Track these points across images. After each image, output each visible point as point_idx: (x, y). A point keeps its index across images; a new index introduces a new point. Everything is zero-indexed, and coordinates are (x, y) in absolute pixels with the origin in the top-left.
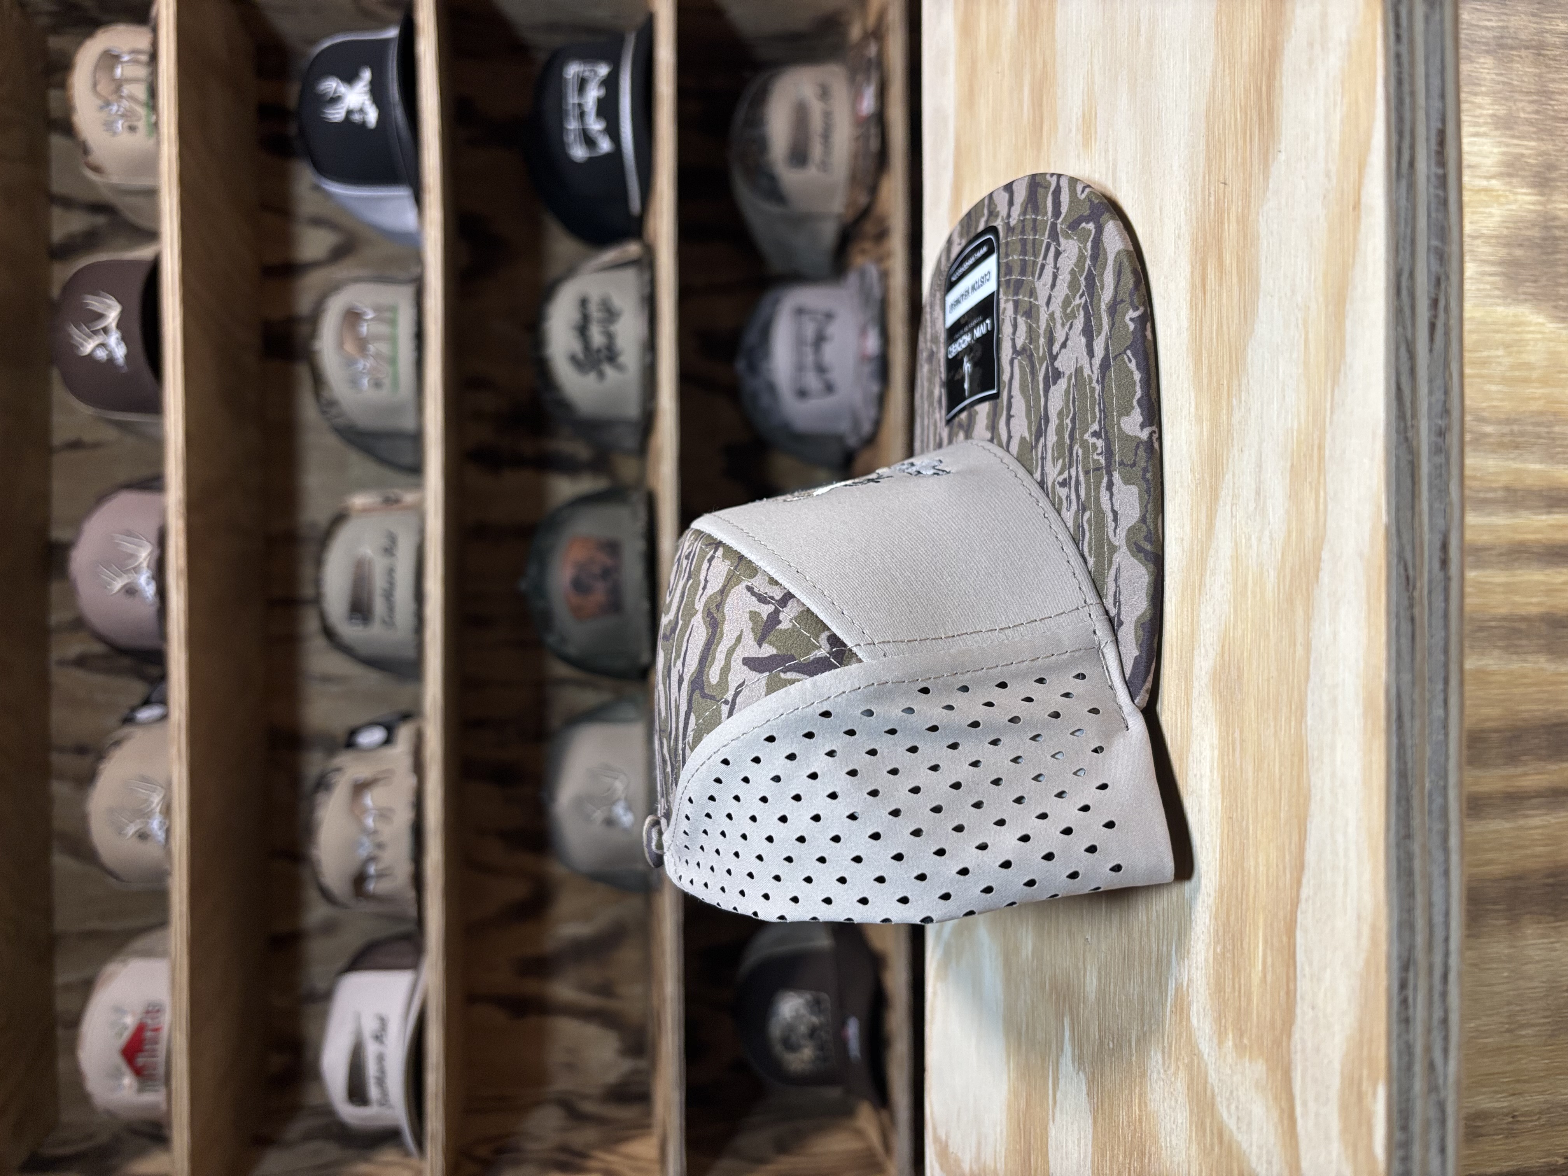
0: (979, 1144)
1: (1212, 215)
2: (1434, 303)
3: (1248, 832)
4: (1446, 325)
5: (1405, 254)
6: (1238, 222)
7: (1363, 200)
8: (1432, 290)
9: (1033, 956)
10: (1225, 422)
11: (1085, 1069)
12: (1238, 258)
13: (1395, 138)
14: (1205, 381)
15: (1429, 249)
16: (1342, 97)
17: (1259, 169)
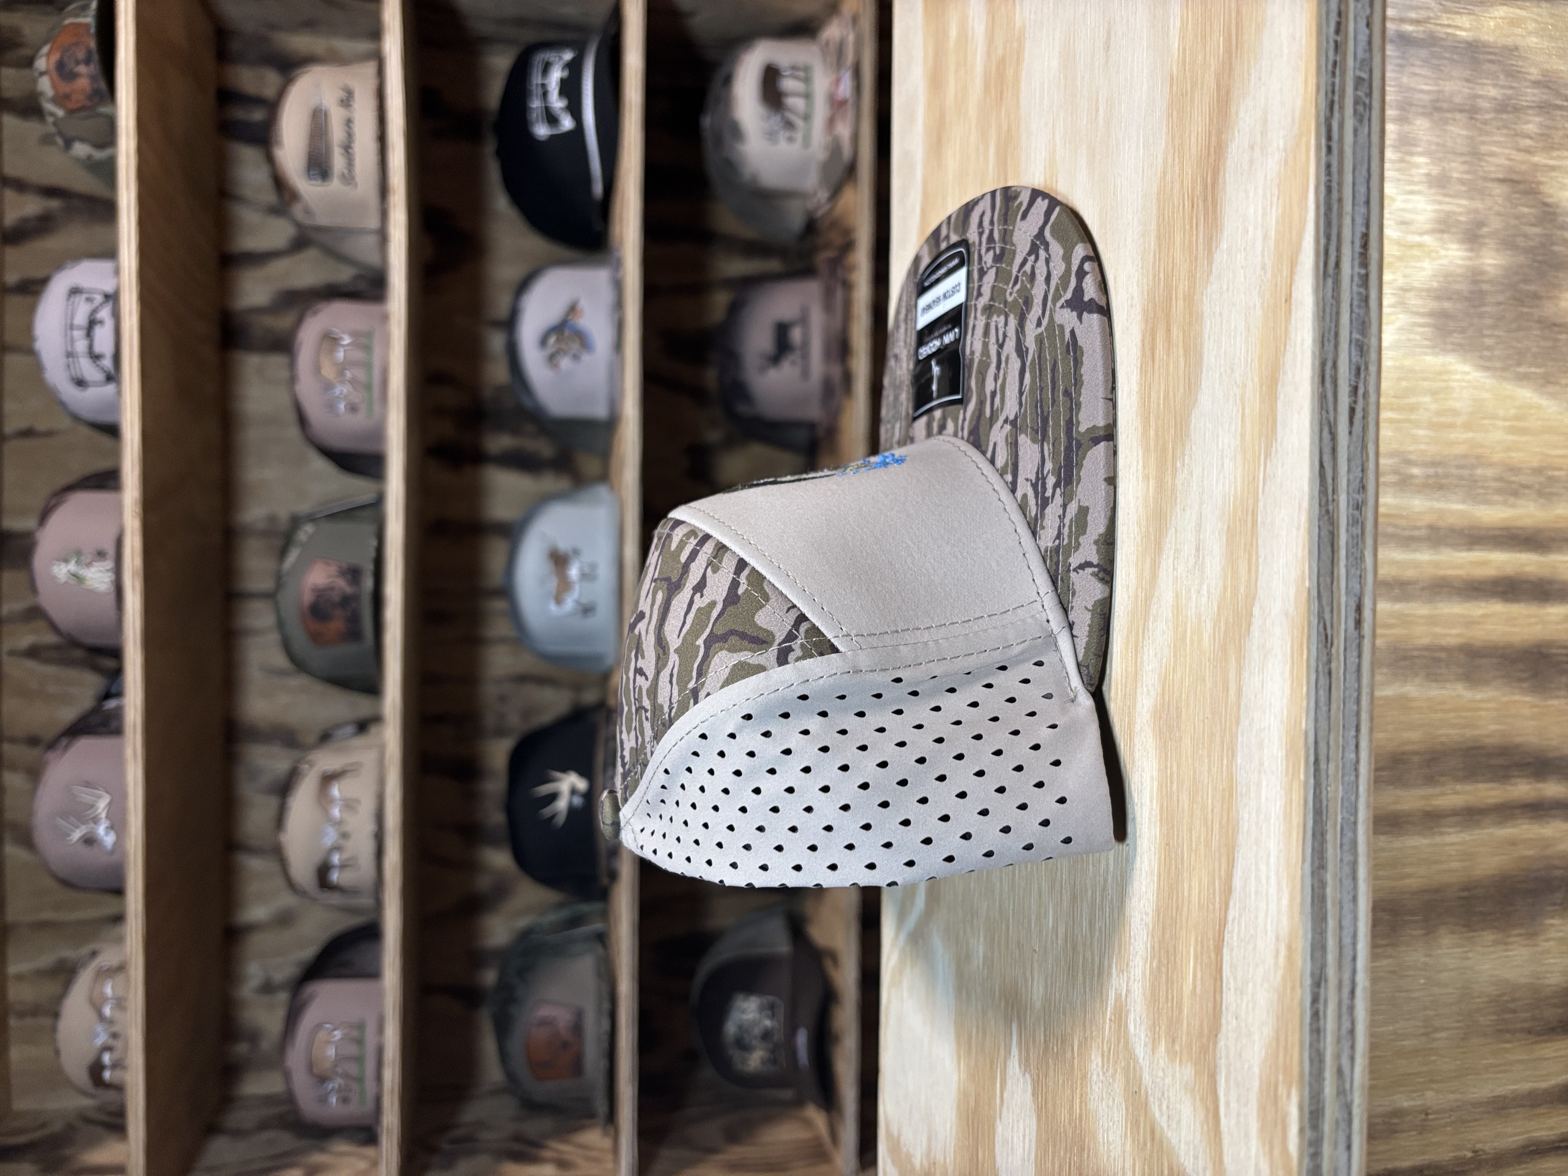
0: (929, 1139)
1: (1161, 289)
2: (1355, 390)
3: (1183, 858)
4: (1364, 410)
5: (1329, 347)
6: (1184, 300)
7: (1294, 295)
8: (1353, 378)
9: (984, 965)
10: (1170, 482)
11: (1030, 1071)
12: (1184, 332)
13: (1323, 241)
14: (1152, 443)
15: (1351, 341)
16: (1278, 198)
17: (1204, 253)
